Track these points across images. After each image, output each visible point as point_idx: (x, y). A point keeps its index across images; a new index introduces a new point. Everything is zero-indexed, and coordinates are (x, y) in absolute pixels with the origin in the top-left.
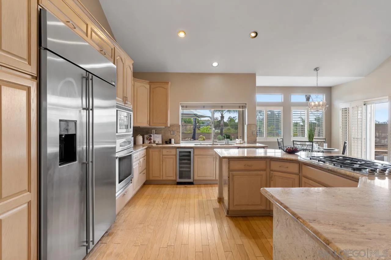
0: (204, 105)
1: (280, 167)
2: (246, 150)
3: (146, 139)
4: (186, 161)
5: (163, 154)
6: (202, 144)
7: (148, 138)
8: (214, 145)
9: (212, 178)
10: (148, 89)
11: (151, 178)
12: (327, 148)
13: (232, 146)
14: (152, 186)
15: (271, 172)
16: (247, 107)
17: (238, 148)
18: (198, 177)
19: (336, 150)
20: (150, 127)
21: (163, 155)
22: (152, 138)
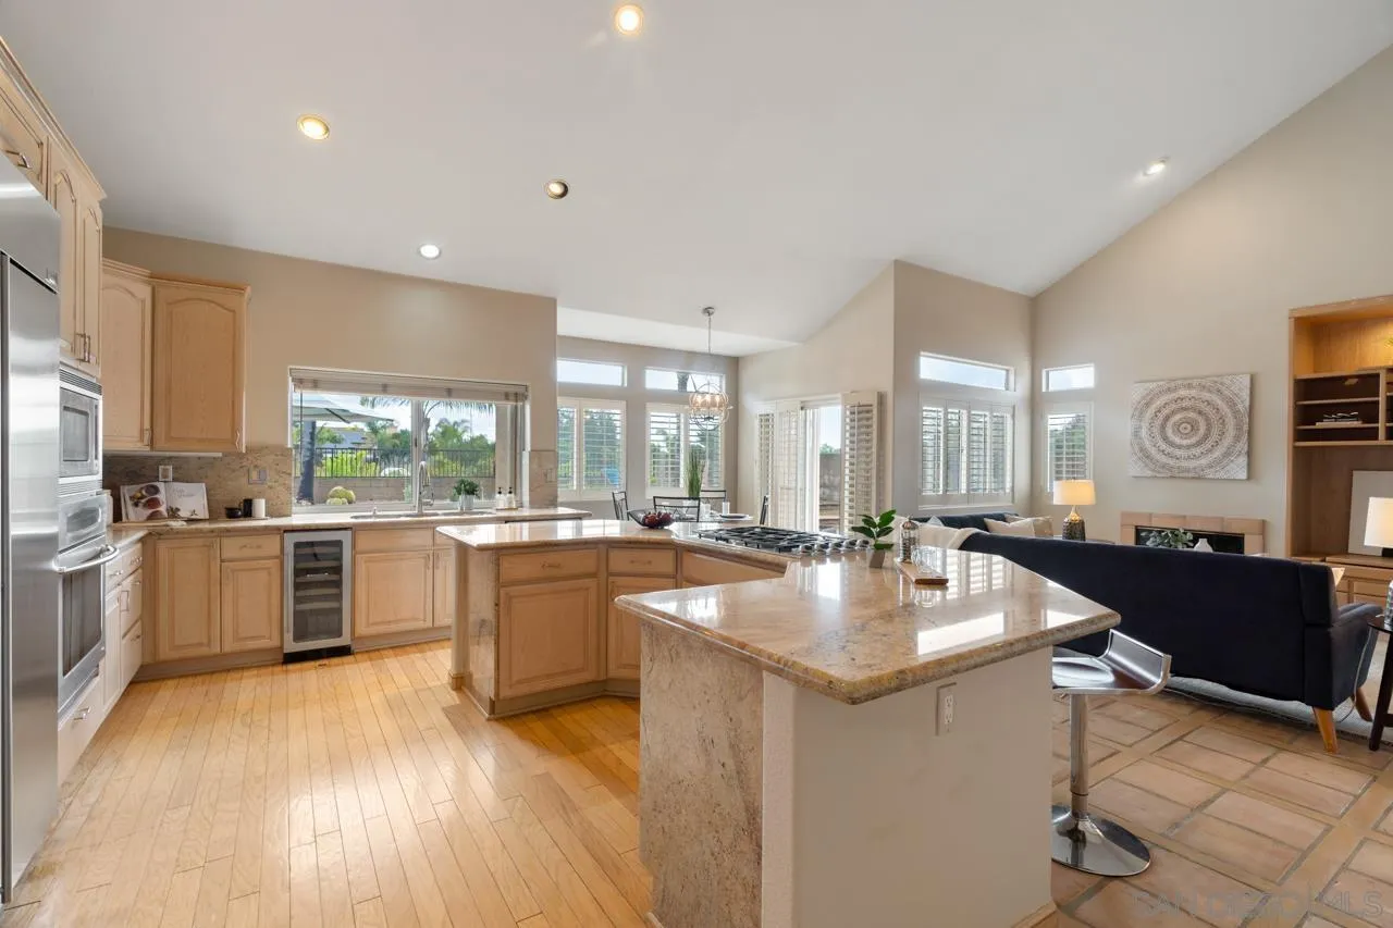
0: (385, 381)
1: (632, 562)
2: (526, 525)
3: (129, 503)
4: (325, 576)
5: (224, 556)
6: (378, 513)
7: (143, 497)
8: (423, 515)
9: (420, 625)
10: (143, 301)
11: (166, 653)
12: (729, 514)
13: (485, 516)
14: (171, 683)
15: (611, 579)
16: (530, 397)
17: (506, 522)
18: (368, 625)
19: (748, 518)
20: (154, 453)
21: (222, 561)
22: (161, 496)
